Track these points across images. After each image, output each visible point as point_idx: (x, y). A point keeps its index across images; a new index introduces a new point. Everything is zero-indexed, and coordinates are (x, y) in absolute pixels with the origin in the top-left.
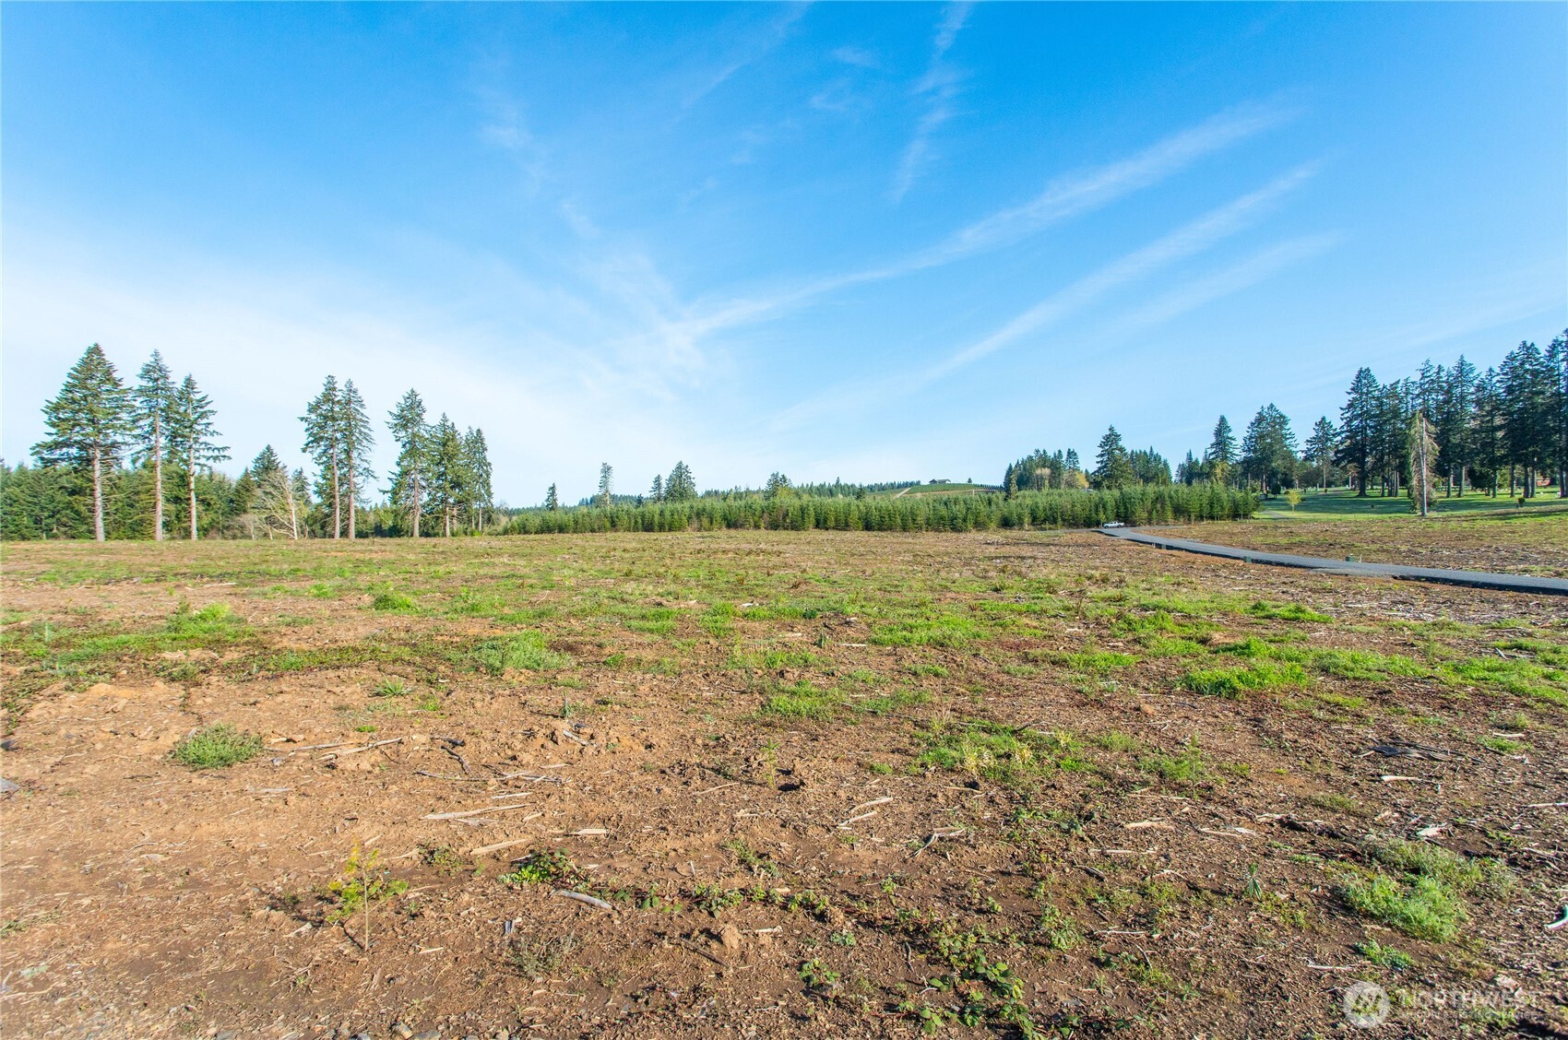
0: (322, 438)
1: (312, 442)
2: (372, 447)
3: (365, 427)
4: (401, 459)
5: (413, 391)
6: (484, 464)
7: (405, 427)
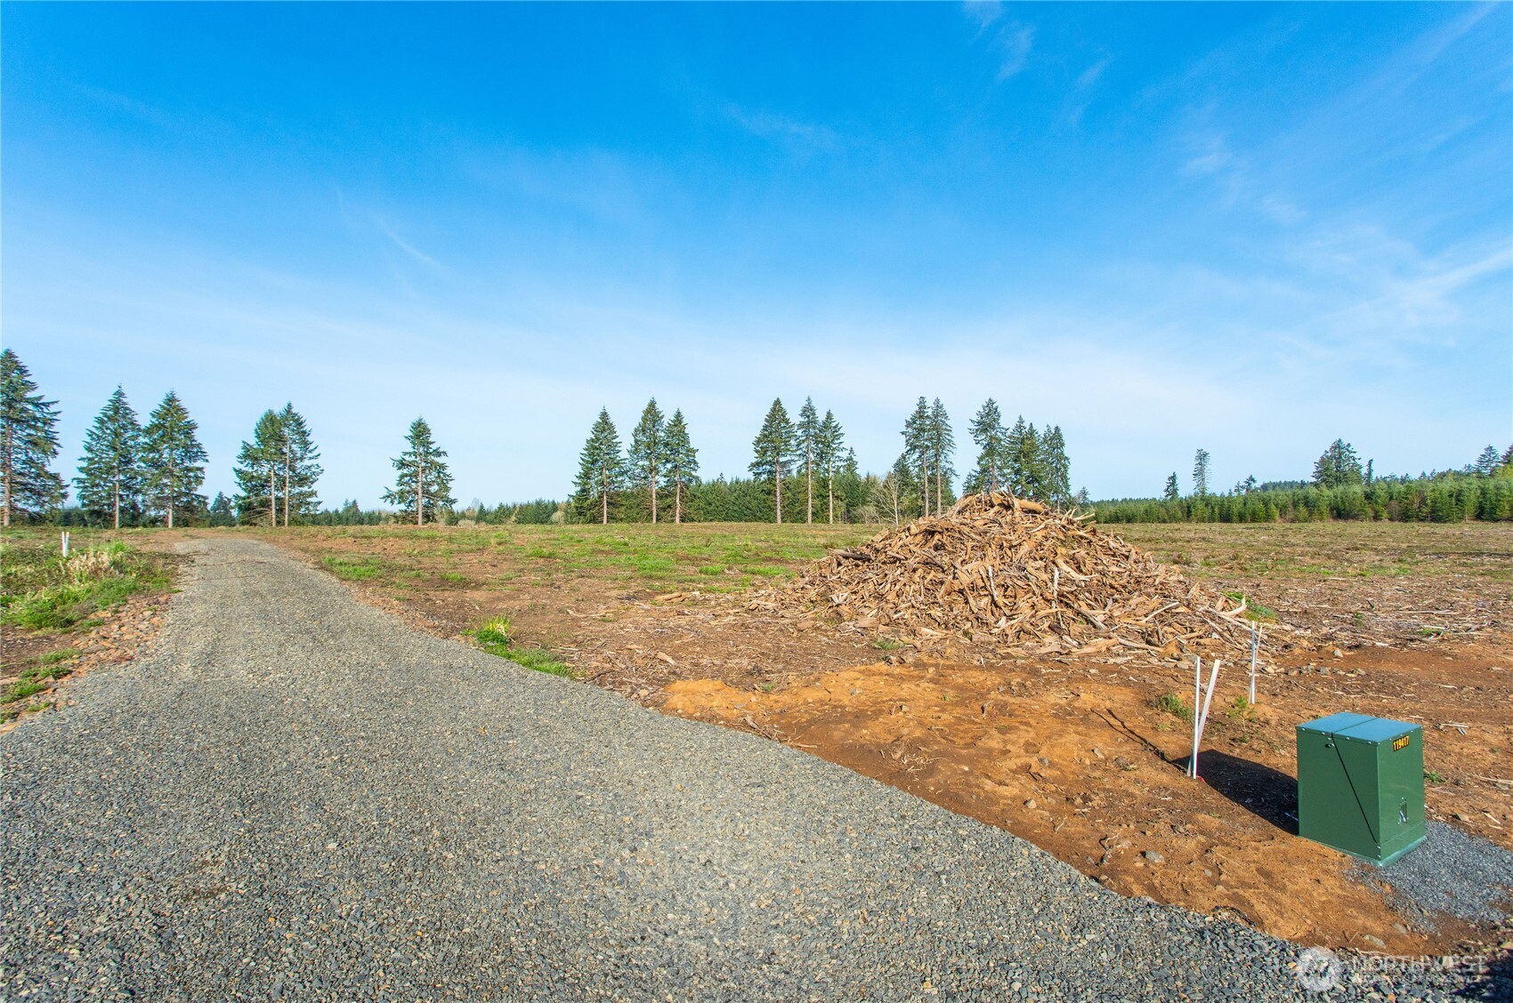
0: (916, 447)
1: (910, 450)
2: (954, 451)
3: (948, 435)
4: (981, 459)
5: (990, 400)
6: (1061, 458)
7: (985, 430)
